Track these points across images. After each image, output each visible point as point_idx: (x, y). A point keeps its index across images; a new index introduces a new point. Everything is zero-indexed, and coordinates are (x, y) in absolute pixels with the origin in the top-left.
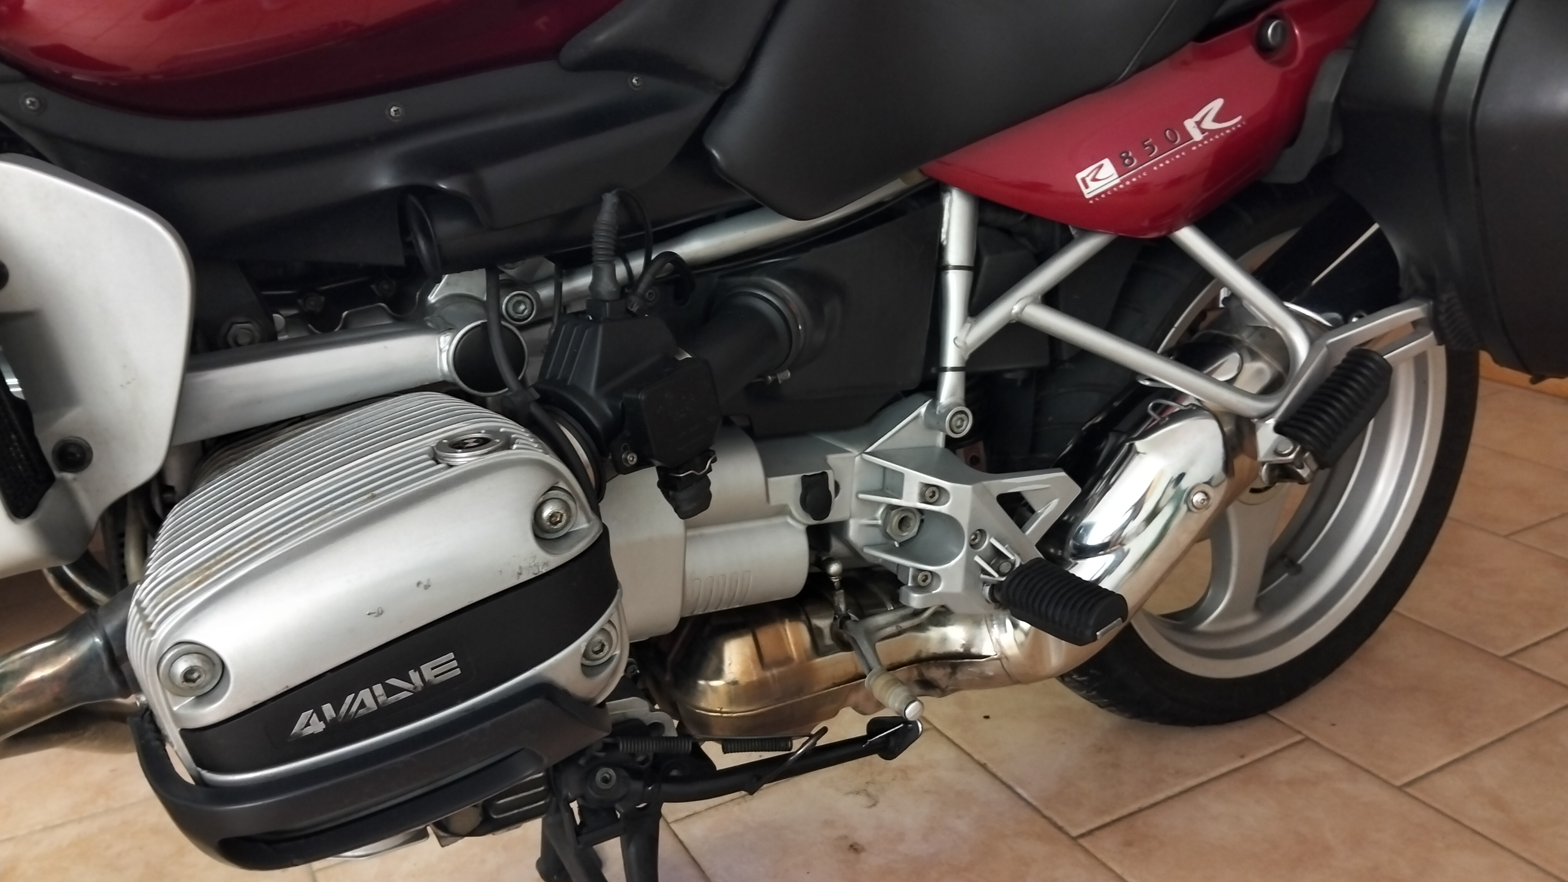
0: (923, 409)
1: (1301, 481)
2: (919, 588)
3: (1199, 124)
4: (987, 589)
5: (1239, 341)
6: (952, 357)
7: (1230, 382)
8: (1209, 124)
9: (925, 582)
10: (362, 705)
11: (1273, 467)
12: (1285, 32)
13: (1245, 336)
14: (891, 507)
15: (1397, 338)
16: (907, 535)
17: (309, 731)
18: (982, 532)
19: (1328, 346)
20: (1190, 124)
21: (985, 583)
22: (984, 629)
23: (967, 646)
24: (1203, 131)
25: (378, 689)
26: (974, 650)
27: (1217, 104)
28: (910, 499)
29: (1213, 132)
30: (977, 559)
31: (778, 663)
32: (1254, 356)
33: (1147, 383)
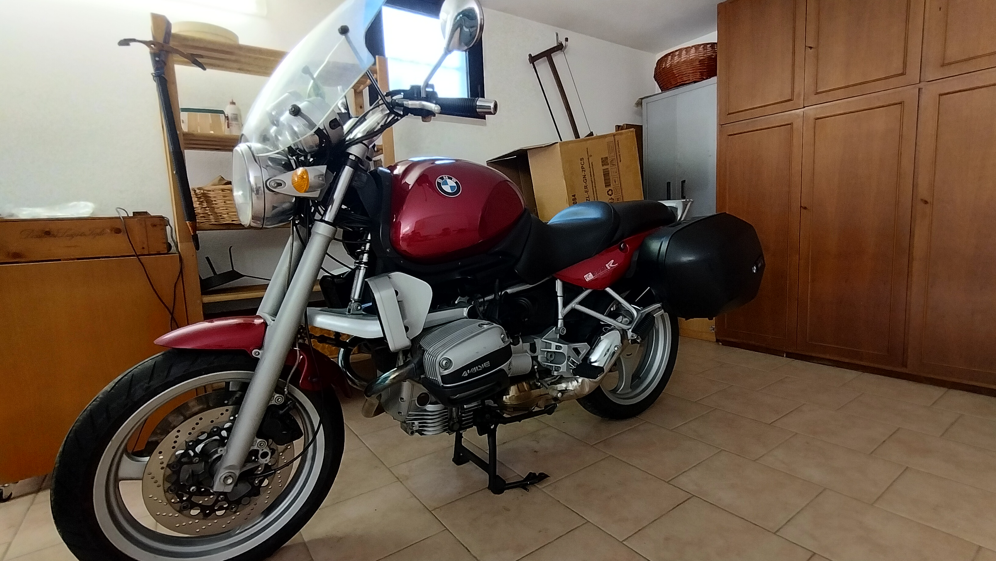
0: (554, 329)
1: (638, 343)
2: (556, 371)
3: (609, 265)
4: (572, 370)
5: (621, 314)
6: (560, 317)
7: (621, 322)
8: (611, 265)
9: (557, 369)
10: (474, 371)
11: (632, 340)
12: (625, 245)
13: (622, 312)
14: (548, 352)
15: (655, 311)
16: (552, 359)
17: (464, 376)
18: (570, 357)
19: (641, 313)
20: (607, 265)
21: (571, 369)
22: (570, 383)
23: (566, 388)
24: (610, 267)
25: (477, 367)
26: (568, 389)
27: (613, 261)
28: (553, 349)
29: (612, 267)
30: (569, 363)
31: (523, 391)
32: (625, 317)
33: (602, 323)
